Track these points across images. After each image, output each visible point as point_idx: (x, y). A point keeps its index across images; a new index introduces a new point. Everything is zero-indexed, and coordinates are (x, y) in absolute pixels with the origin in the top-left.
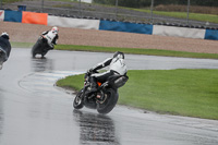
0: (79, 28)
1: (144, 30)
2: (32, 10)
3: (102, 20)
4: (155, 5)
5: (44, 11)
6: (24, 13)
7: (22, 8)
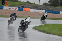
0: (39, 12)
1: (57, 13)
2: (26, 8)
3: (45, 10)
4: (60, 6)
5: (29, 8)
6: (23, 8)
7: (23, 7)
